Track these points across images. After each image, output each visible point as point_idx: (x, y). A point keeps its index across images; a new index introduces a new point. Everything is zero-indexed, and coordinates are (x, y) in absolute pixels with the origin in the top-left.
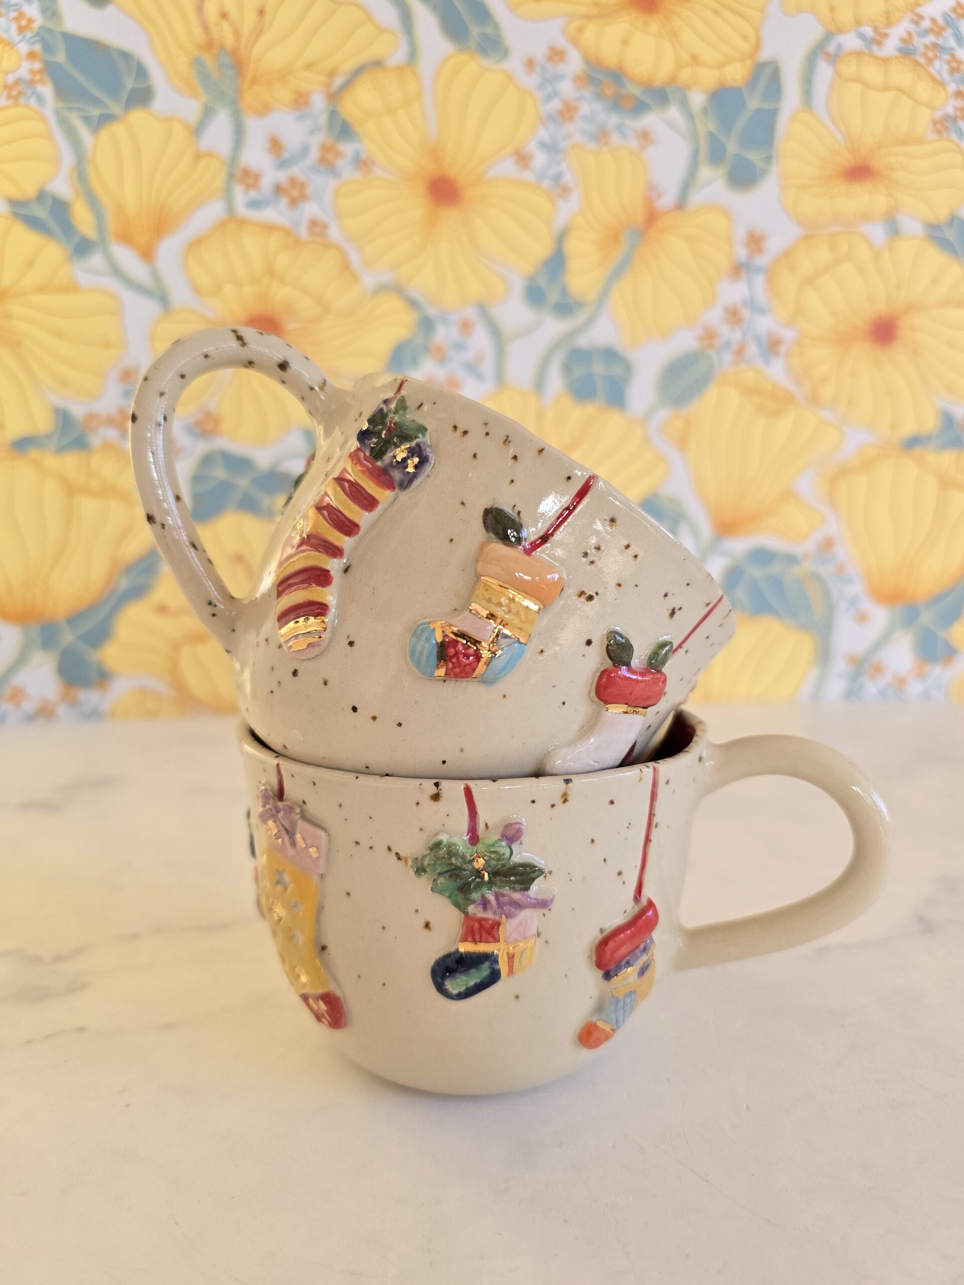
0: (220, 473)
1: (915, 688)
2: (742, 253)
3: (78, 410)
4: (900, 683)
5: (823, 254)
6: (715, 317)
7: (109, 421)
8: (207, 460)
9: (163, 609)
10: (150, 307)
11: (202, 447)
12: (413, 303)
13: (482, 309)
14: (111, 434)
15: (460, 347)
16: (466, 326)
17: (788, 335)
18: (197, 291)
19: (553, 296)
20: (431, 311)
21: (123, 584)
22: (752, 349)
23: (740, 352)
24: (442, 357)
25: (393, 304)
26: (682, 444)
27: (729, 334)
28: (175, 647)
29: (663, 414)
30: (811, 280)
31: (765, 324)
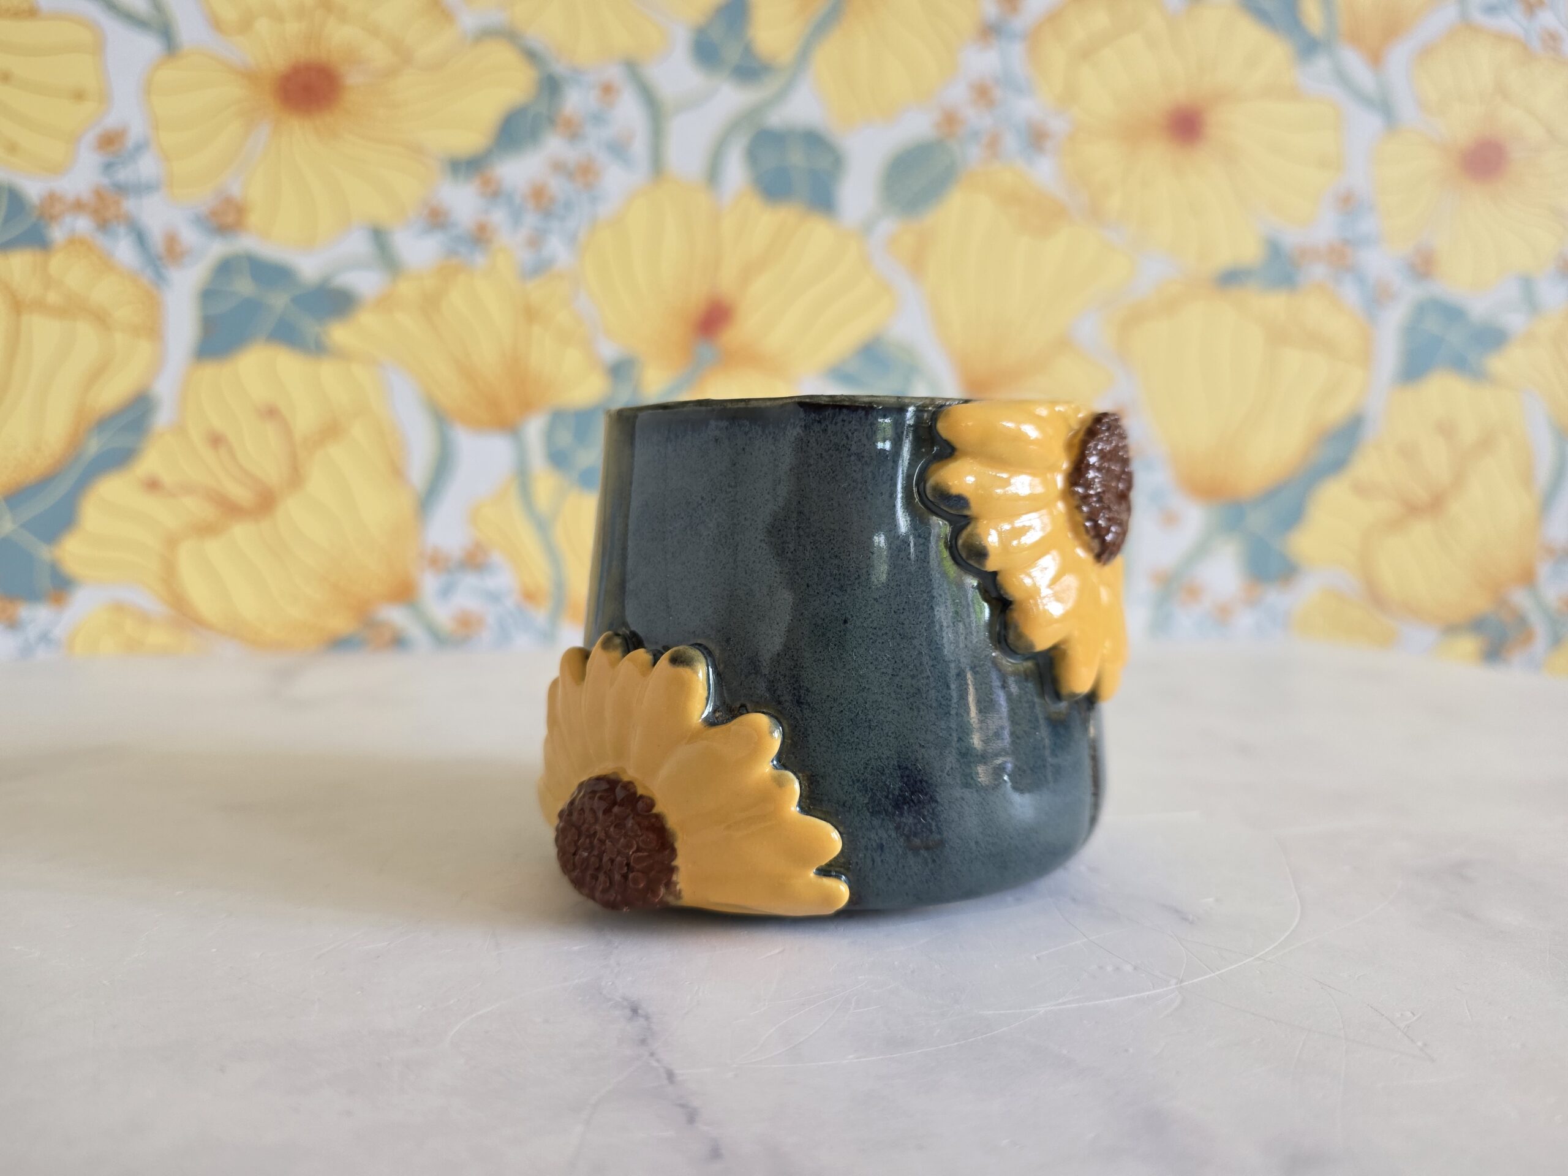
0: (244, 286)
1: (1245, 620)
2: (991, 10)
3: (34, 189)
4: (1223, 614)
5: (1100, 19)
6: (958, 94)
7: (78, 206)
8: (225, 268)
9: (153, 485)
10: (149, 45)
11: (217, 249)
12: (532, 56)
13: (632, 68)
14: (83, 224)
15: (598, 119)
16: (608, 90)
17: (1057, 125)
18: (216, 24)
19: (732, 54)
20: (559, 68)
21: (94, 447)
22: (1011, 142)
23: (993, 144)
24: (574, 133)
25: (503, 55)
26: (917, 264)
27: (975, 118)
28: (172, 542)
29: (888, 226)
30: (1086, 53)
31: (1026, 108)
